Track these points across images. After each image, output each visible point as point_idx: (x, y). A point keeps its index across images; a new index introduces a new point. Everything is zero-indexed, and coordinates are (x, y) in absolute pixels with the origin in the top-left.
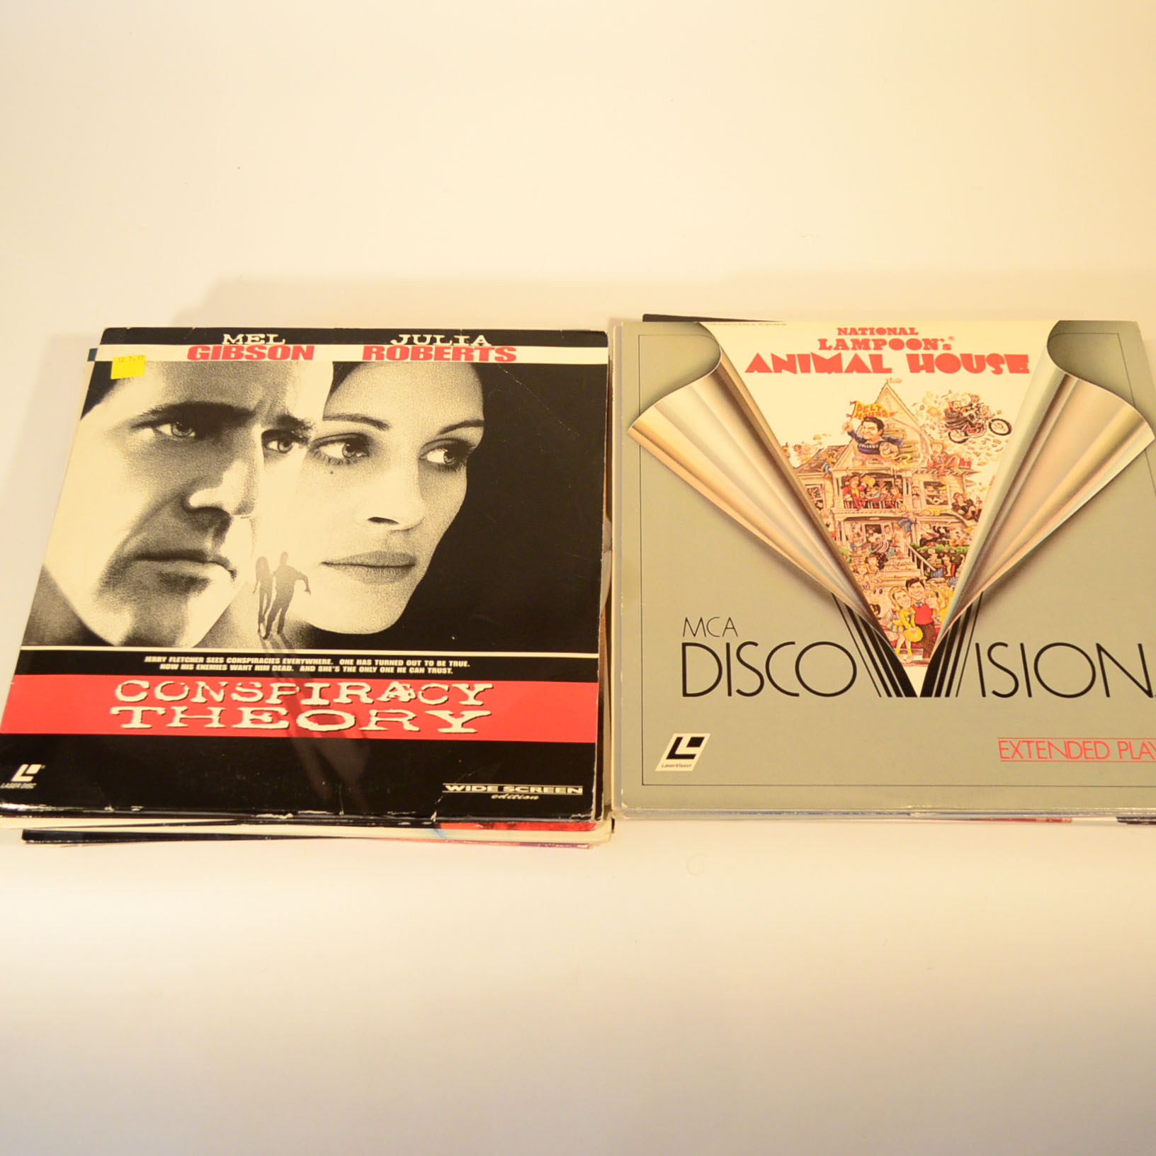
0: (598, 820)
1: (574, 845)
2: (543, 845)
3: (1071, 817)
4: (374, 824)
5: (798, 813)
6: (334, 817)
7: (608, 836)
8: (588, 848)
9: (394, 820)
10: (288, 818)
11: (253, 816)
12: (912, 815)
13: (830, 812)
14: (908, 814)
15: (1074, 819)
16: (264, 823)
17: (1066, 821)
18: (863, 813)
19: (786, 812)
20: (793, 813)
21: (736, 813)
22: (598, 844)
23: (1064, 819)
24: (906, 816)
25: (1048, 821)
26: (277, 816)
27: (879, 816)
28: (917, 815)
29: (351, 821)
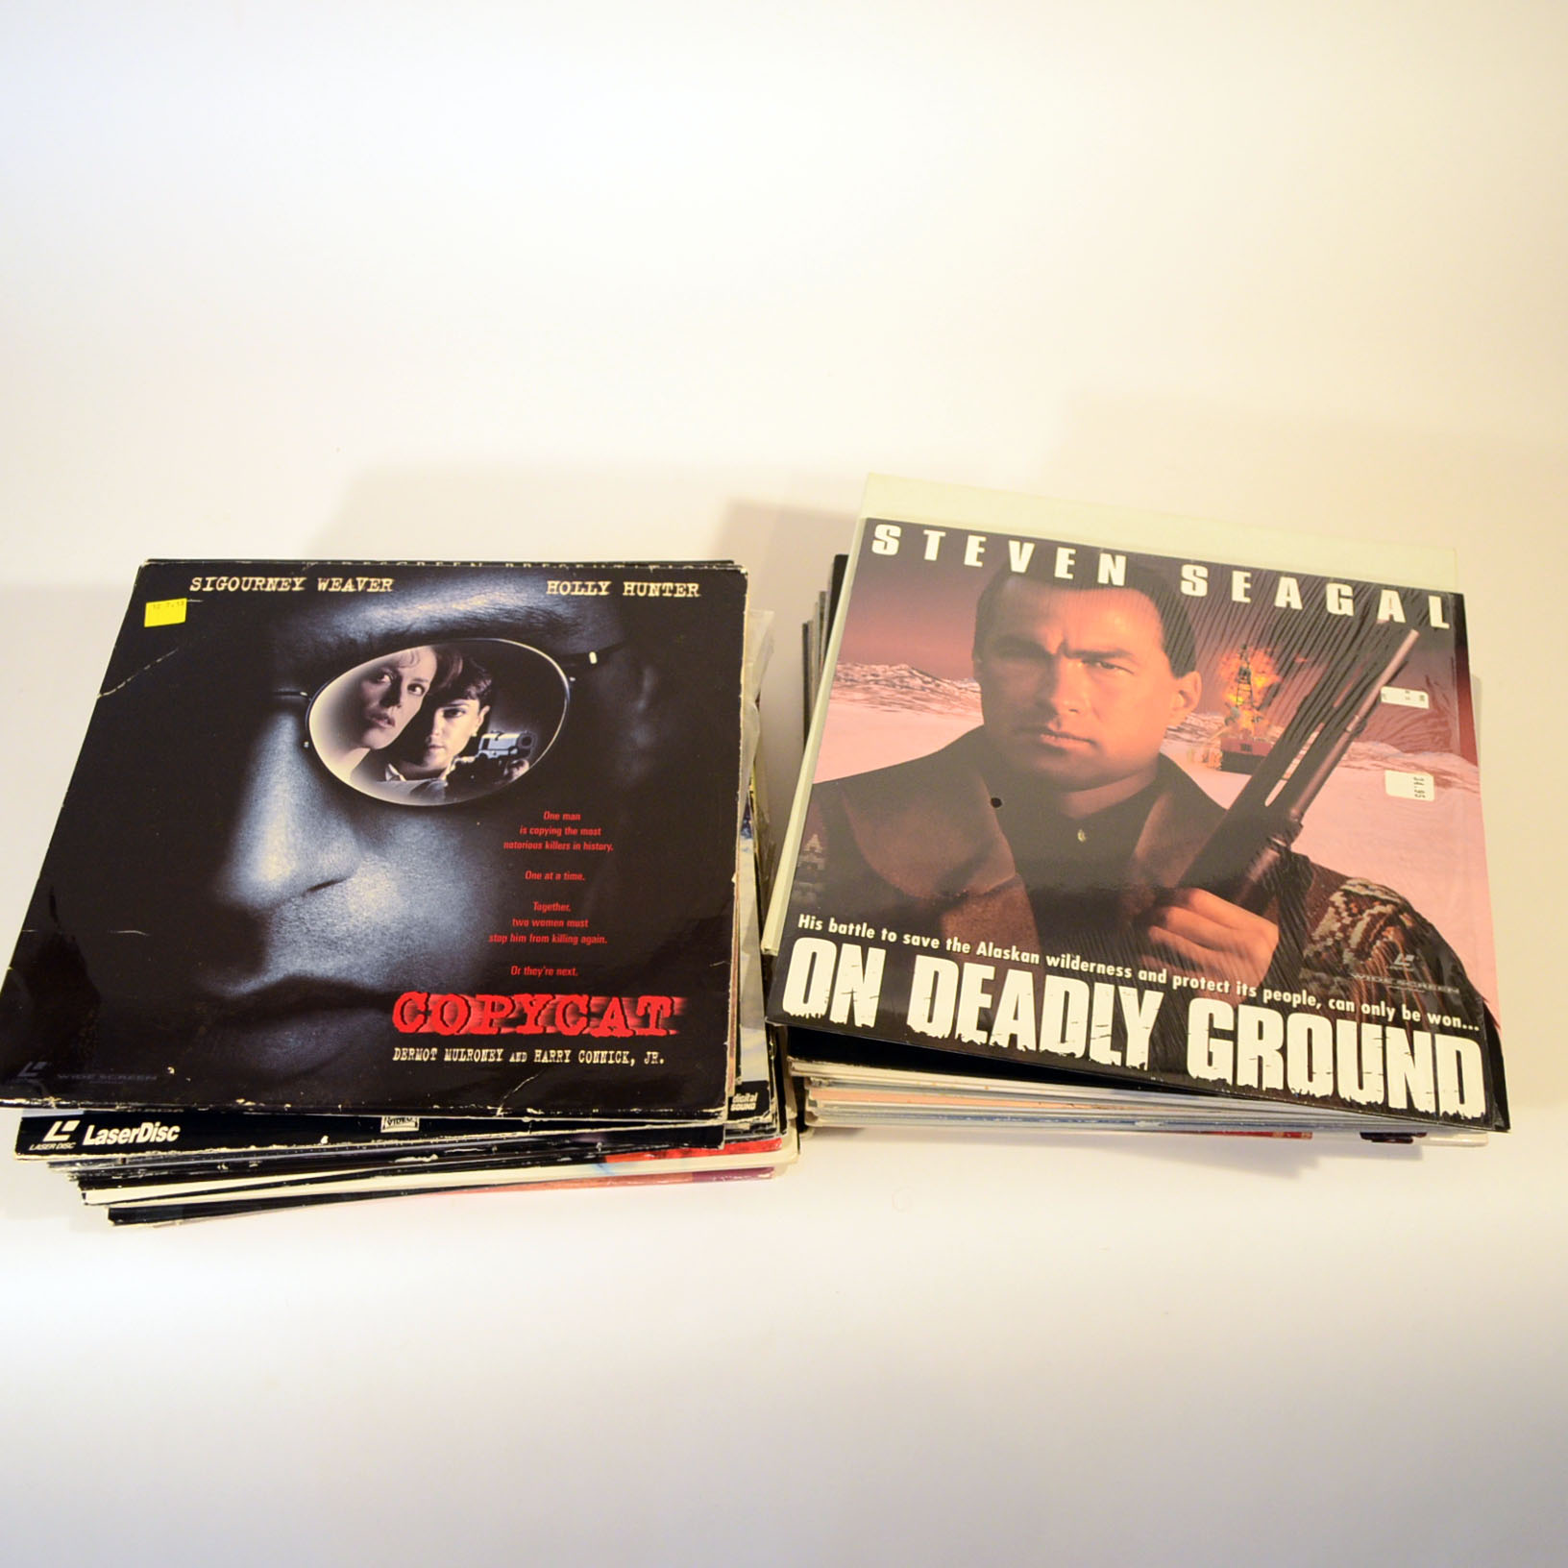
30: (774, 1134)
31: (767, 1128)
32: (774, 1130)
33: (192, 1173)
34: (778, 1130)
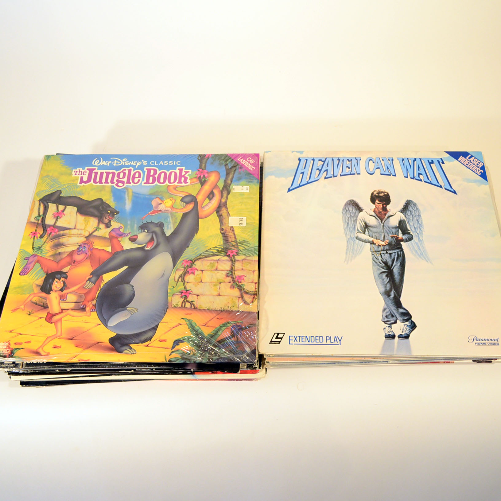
0: (260, 369)
1: (250, 380)
2: (237, 380)
3: (454, 361)
4: (167, 373)
5: (342, 363)
6: (151, 371)
7: (264, 375)
8: (256, 381)
9: (175, 371)
10: (132, 372)
11: (117, 372)
12: (389, 362)
13: (355, 362)
14: (387, 362)
15: (455, 361)
16: (122, 375)
17: (452, 362)
18: (369, 362)
19: (337, 363)
20: (340, 363)
21: (316, 364)
22: (260, 379)
23: (451, 362)
24: (386, 363)
25: (444, 362)
26: (127, 371)
27: (375, 363)
28: (391, 362)
29: (158, 372)
30: (257, 369)
31: (253, 367)
32: (256, 368)
33: (47, 372)
34: (258, 368)
